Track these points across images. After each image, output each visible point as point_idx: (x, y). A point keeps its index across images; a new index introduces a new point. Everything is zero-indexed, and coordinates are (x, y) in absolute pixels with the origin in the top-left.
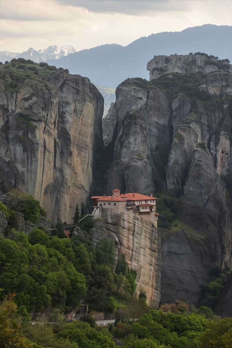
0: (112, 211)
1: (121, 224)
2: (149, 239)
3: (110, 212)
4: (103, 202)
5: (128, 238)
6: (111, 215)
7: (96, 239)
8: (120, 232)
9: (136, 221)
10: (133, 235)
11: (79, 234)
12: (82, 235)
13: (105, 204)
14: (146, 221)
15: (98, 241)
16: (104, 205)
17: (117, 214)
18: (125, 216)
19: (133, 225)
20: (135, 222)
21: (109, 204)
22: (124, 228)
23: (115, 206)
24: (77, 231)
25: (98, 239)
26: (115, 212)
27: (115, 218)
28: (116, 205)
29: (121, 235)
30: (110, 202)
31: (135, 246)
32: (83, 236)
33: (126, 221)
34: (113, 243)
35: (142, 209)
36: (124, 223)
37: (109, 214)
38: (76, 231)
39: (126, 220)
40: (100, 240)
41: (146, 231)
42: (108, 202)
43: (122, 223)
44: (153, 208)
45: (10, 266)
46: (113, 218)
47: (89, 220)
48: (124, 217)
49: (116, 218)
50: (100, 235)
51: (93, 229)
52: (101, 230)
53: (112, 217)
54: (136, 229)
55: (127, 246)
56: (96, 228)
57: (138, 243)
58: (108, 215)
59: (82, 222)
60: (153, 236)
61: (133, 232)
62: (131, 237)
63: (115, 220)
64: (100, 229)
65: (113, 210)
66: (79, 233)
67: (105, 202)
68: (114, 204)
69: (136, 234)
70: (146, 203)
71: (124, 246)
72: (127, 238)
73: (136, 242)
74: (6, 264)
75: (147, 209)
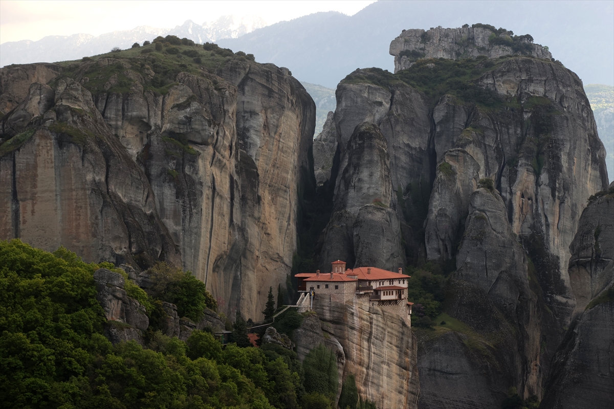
0: (332, 298)
1: (348, 322)
2: (397, 346)
3: (327, 300)
4: (315, 283)
5: (360, 346)
6: (330, 307)
7: (304, 347)
8: (347, 336)
9: (374, 316)
10: (369, 340)
11: (275, 340)
12: (279, 342)
13: (318, 287)
14: (390, 316)
15: (308, 351)
16: (317, 289)
17: (341, 304)
18: (354, 308)
19: (368, 324)
20: (371, 318)
21: (327, 286)
22: (353, 328)
23: (337, 290)
24: (270, 335)
25: (308, 349)
26: (338, 301)
27: (338, 312)
28: (339, 288)
29: (347, 341)
30: (328, 283)
31: (373, 359)
32: (281, 342)
33: (357, 317)
34: (335, 355)
35: (384, 295)
36: (353, 319)
37: (326, 304)
38: (268, 334)
39: (357, 314)
40: (311, 350)
41: (392, 334)
42: (324, 283)
43: (349, 319)
44: (403, 294)
45: (154, 397)
46: (334, 311)
47: (291, 315)
48: (352, 309)
49: (339, 310)
50: (312, 342)
51: (299, 330)
52: (313, 332)
53: (332, 309)
54: (374, 330)
55: (359, 360)
56: (305, 329)
57: (377, 355)
58: (325, 306)
59: (279, 318)
60: (404, 342)
61: (368, 335)
62: (365, 344)
63: (336, 314)
64: (311, 331)
65: (334, 297)
66: (274, 338)
67: (319, 284)
68: (334, 287)
69: (373, 339)
70: (390, 284)
71: (353, 361)
72: (359, 345)
73: (374, 353)
74: (146, 393)
75: (392, 294)
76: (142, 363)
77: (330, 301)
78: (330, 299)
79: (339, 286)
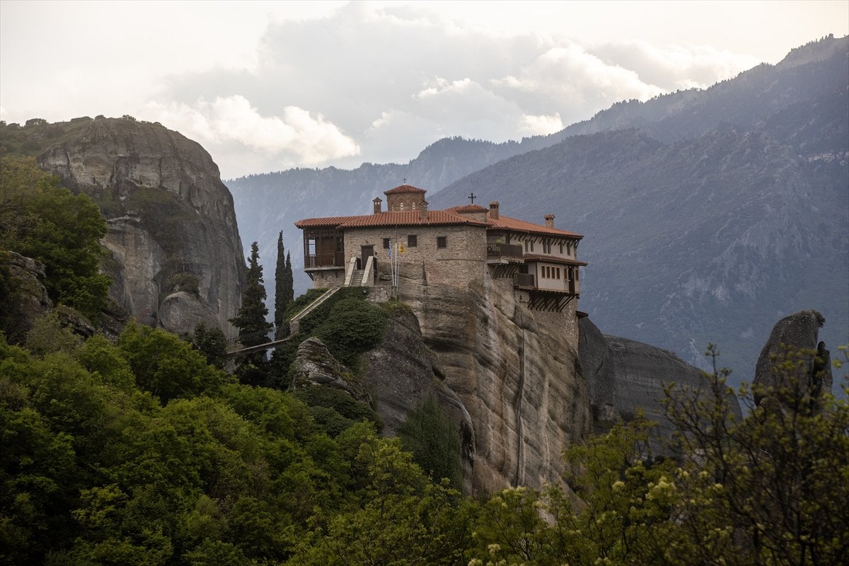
0: (428, 275)
1: (475, 341)
2: (564, 428)
3: (417, 282)
4: (378, 232)
5: (501, 416)
6: (427, 299)
7: (393, 405)
8: (474, 383)
9: (525, 334)
10: (515, 402)
11: (330, 376)
12: (340, 381)
13: (386, 244)
14: (553, 340)
15: (403, 418)
16: (383, 250)
17: (458, 291)
18: (487, 304)
19: (515, 353)
20: (521, 339)
21: (413, 241)
22: (485, 362)
23: (443, 250)
24: (314, 360)
25: (402, 409)
26: (446, 281)
27: (448, 313)
28: (449, 245)
29: (475, 398)
30: (414, 232)
31: (525, 457)
32: (345, 384)
33: (494, 330)
34: (457, 434)
35: (543, 276)
36: (487, 336)
37: (413, 293)
38: (308, 358)
39: (495, 323)
40: (410, 414)
41: (557, 390)
42: (403, 231)
43: (478, 335)
44: (577, 279)
46: (437, 311)
47: (351, 309)
48: (484, 306)
49: (454, 309)
50: (412, 389)
51: (377, 354)
52: (413, 360)
53: (431, 306)
54: (526, 374)
55: (500, 457)
56: (392, 350)
57: (531, 445)
58: (411, 299)
60: (577, 418)
61: (515, 387)
62: (510, 411)
63: (444, 320)
64: (408, 357)
65: (436, 272)
66: (328, 369)
67: (388, 235)
68: (435, 243)
69: (524, 402)
70: (545, 252)
71: (488, 458)
72: (497, 413)
73: (527, 441)
75: (558, 277)
76: (49, 398)
77: (425, 284)
78: (425, 277)
79: (448, 239)
